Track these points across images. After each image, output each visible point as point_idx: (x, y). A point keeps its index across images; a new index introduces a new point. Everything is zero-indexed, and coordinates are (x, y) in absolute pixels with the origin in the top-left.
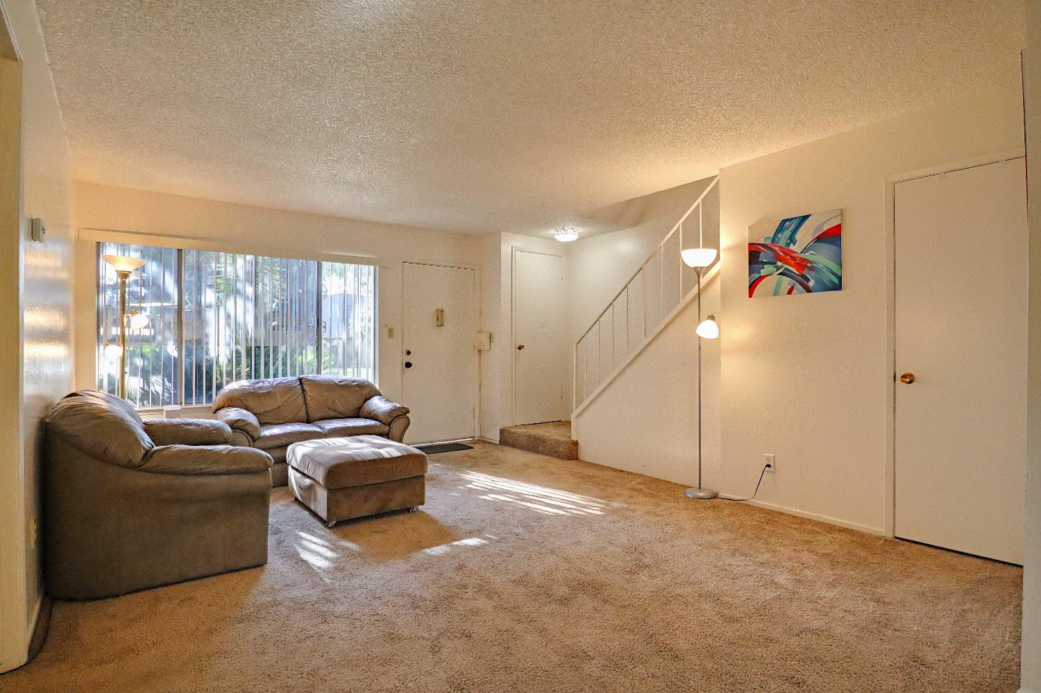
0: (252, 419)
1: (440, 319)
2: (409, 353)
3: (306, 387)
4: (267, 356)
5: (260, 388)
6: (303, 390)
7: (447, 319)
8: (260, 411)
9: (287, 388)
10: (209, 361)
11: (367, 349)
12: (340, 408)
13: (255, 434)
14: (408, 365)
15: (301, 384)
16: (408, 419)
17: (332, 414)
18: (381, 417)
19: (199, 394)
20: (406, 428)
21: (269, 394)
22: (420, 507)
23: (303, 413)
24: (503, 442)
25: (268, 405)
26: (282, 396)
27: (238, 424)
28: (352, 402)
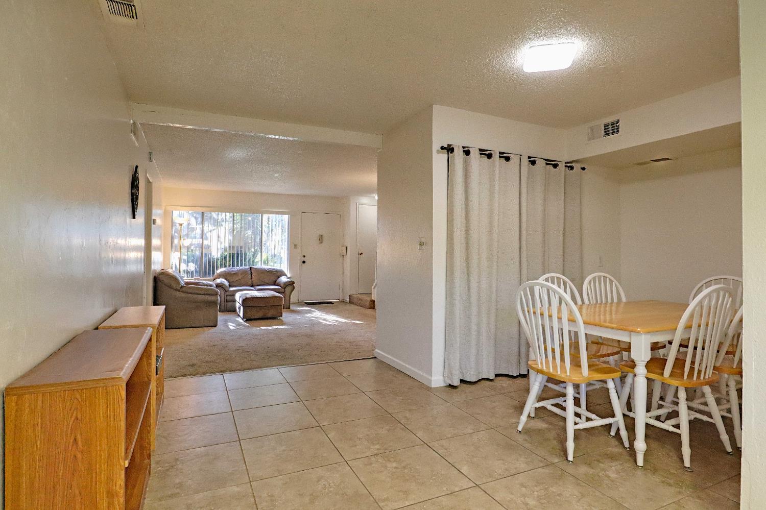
0: (226, 283)
1: (321, 239)
2: (304, 256)
3: (252, 271)
4: (238, 257)
5: (232, 271)
6: (251, 272)
7: (325, 239)
8: (231, 280)
9: (244, 272)
10: (213, 259)
11: (284, 254)
12: (267, 281)
13: (226, 289)
14: (304, 262)
15: (251, 270)
16: (294, 286)
17: (263, 283)
18: (282, 285)
19: (209, 274)
20: (292, 291)
21: (236, 274)
22: (280, 318)
23: (250, 283)
24: (350, 302)
25: (234, 279)
26: (241, 275)
27: (220, 285)
28: (273, 279)
